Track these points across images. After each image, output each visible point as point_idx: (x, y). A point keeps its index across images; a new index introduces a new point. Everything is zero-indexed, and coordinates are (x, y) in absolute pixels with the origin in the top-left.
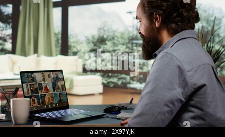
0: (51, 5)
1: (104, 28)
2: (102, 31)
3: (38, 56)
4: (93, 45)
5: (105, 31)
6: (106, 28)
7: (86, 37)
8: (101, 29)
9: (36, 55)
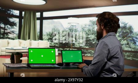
0: (36, 19)
1: (54, 29)
2: (54, 30)
3: (30, 40)
4: (50, 36)
5: (55, 30)
6: (56, 29)
7: (46, 33)
8: (53, 29)
9: (29, 40)
